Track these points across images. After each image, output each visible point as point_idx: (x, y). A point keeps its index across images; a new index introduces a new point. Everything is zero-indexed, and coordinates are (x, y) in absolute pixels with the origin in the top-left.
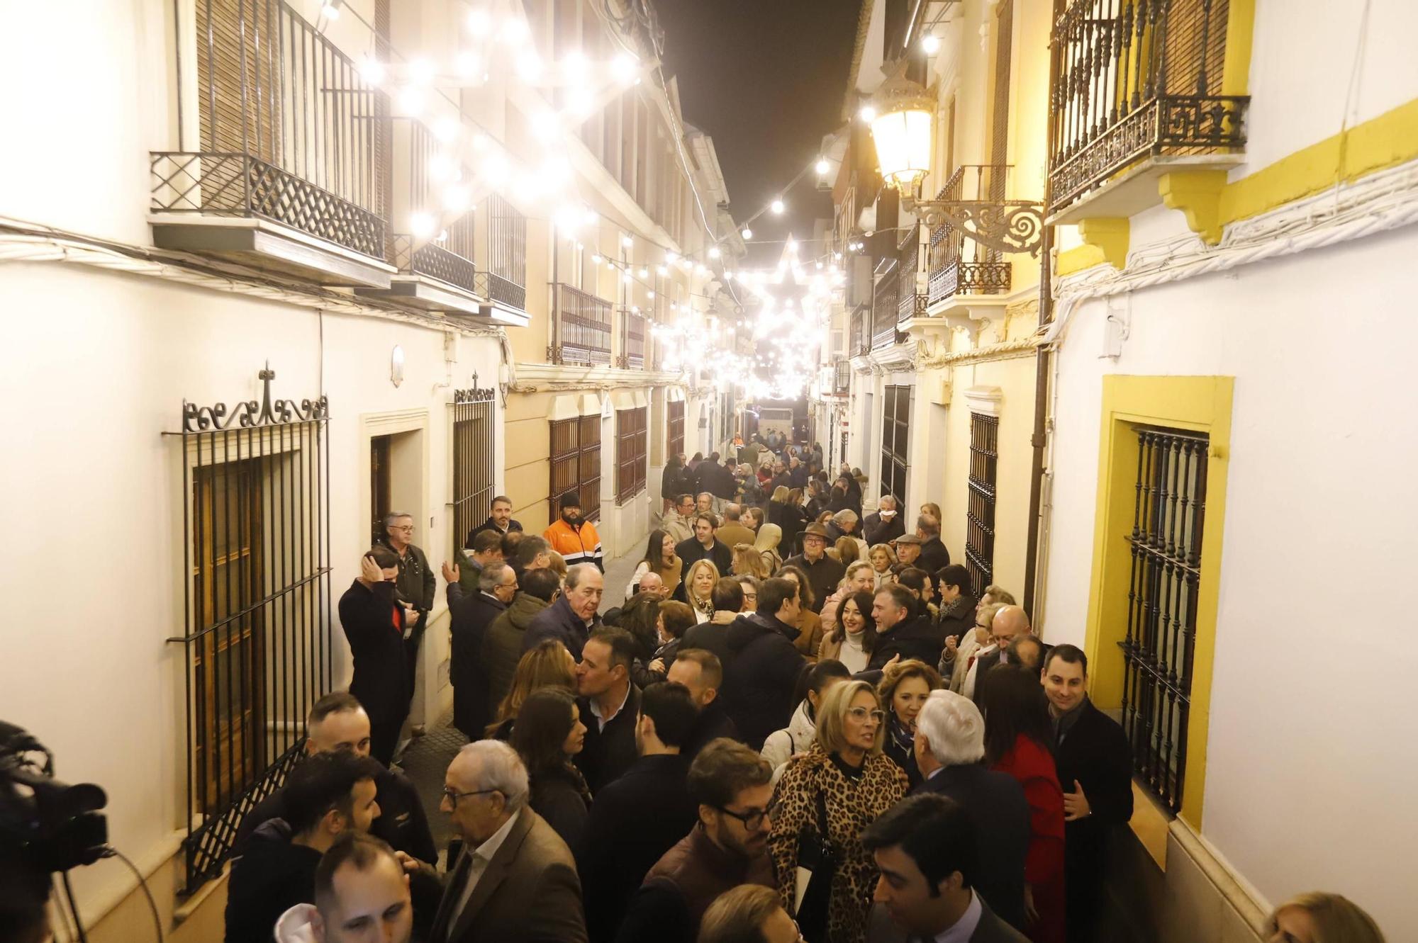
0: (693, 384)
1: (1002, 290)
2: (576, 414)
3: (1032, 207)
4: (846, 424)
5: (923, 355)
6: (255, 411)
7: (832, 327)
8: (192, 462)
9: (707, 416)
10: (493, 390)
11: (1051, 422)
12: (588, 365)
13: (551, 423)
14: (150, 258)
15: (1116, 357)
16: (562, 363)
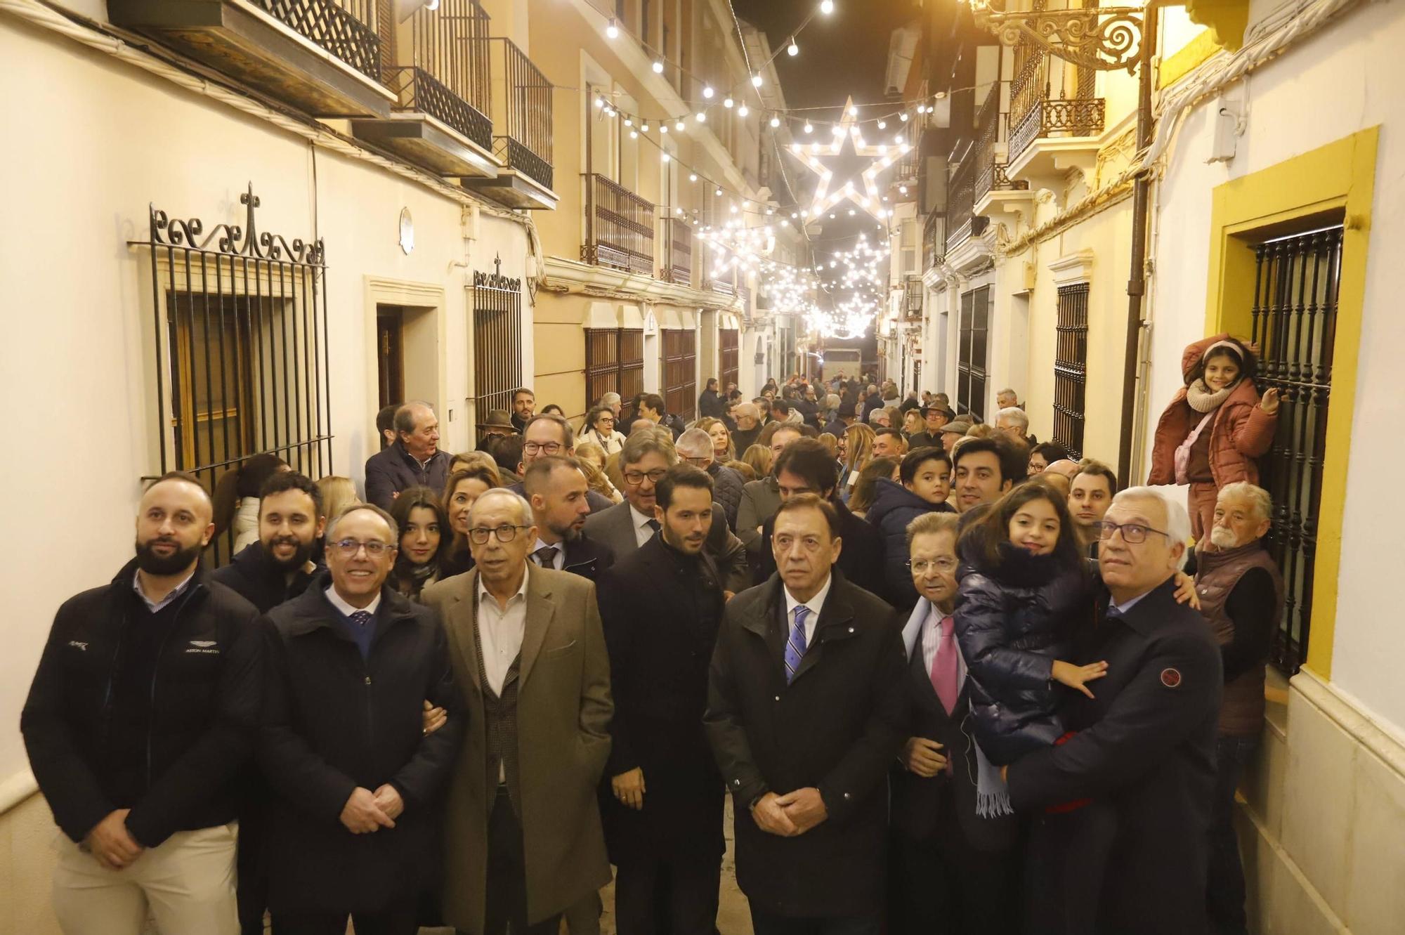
0: (748, 312)
1: (1094, 132)
2: (614, 325)
3: (1130, 14)
4: (919, 351)
5: (1003, 242)
6: (237, 238)
7: (902, 245)
8: (164, 283)
9: (764, 351)
10: (519, 280)
11: (1150, 264)
12: (628, 270)
13: (586, 330)
14: (103, 32)
15: (1229, 160)
16: (597, 264)
